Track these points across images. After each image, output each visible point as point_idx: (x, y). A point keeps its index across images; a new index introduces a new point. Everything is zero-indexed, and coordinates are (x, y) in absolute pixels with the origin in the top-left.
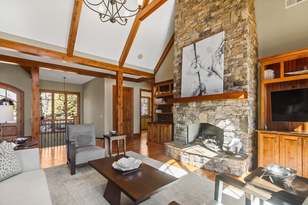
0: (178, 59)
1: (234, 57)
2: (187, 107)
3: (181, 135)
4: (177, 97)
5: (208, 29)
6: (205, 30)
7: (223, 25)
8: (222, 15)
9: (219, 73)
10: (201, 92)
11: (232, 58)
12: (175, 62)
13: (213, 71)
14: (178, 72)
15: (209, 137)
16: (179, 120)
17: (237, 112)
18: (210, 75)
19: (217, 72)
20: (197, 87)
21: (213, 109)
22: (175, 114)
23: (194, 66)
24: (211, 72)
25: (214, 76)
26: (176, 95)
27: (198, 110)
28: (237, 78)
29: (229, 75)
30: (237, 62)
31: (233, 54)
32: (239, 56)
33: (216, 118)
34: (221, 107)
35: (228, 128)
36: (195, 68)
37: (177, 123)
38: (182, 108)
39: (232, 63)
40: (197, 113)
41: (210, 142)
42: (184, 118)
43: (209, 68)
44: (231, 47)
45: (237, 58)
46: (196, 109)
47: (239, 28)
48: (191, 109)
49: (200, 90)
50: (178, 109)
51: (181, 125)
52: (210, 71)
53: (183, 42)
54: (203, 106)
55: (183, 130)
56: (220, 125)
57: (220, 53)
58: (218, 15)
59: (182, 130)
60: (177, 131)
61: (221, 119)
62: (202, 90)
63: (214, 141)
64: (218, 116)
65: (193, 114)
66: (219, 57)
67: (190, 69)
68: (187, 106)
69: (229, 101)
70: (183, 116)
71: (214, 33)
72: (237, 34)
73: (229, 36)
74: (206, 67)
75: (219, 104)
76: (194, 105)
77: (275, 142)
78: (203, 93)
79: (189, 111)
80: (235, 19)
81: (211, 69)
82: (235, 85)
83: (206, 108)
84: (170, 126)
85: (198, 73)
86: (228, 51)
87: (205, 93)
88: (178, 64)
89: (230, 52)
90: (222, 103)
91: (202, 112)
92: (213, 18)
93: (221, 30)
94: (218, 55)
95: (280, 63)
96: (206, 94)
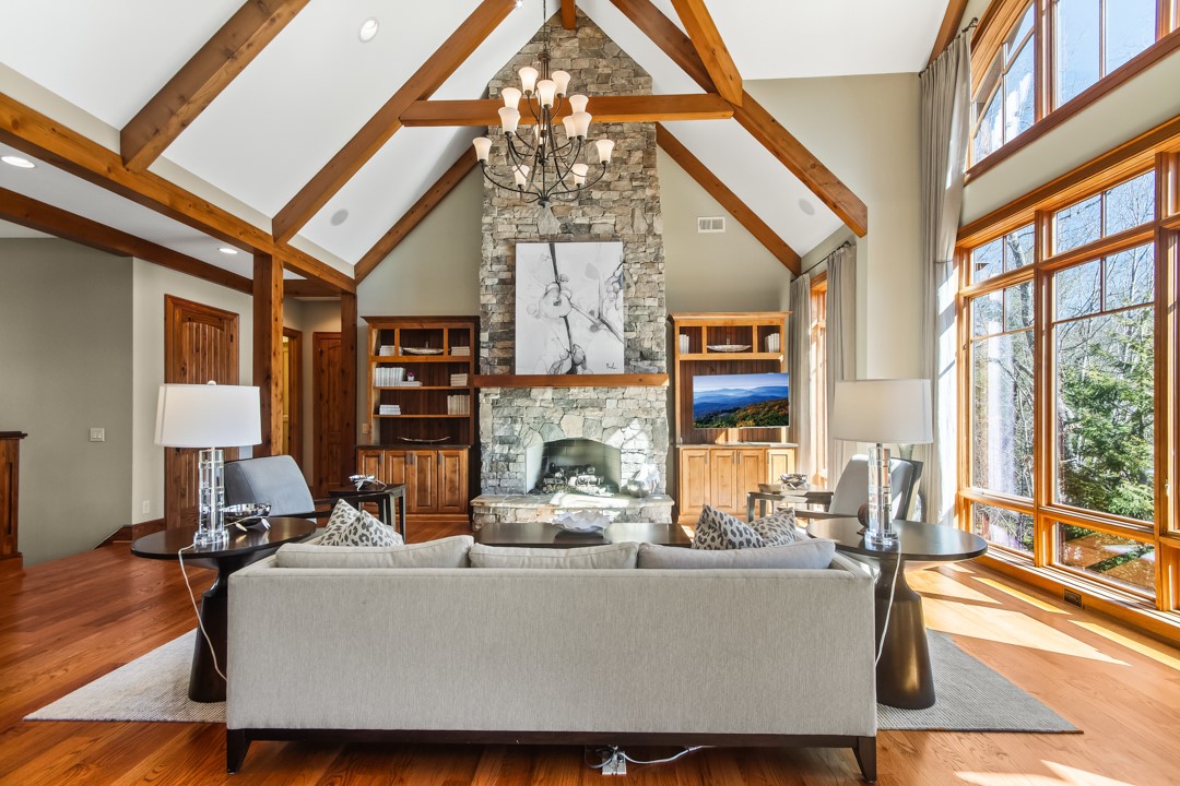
0: (495, 268)
1: (641, 302)
2: (525, 399)
3: (506, 475)
4: (491, 371)
5: (585, 221)
6: (578, 221)
7: (618, 228)
8: (616, 205)
9: (614, 329)
10: (574, 365)
11: (637, 302)
12: (483, 273)
13: (600, 322)
14: (494, 301)
15: (577, 471)
16: (500, 433)
17: (647, 411)
18: (594, 328)
19: (612, 325)
20: (564, 354)
21: (598, 405)
22: (485, 417)
23: (552, 298)
24: (598, 322)
25: (603, 331)
26: (488, 363)
27: (560, 408)
28: (647, 344)
29: (632, 335)
30: (646, 313)
31: (639, 294)
32: (649, 302)
33: (603, 424)
34: (615, 401)
35: (630, 446)
36: (557, 304)
37: (495, 441)
38: (511, 402)
39: (637, 313)
40: (555, 414)
41: (583, 482)
42: (518, 427)
43: (592, 313)
44: (635, 279)
45: (647, 304)
46: (552, 405)
47: (649, 247)
48: (538, 404)
49: (573, 361)
50: (495, 404)
51: (507, 447)
52: (595, 318)
53: (514, 226)
54: (571, 398)
55: (515, 461)
56: (614, 441)
57: (617, 286)
58: (607, 201)
59: (508, 459)
60: (494, 465)
61: (616, 428)
62: (577, 361)
63: (594, 478)
64: (607, 422)
65: (543, 417)
66: (613, 294)
67: (542, 303)
68: (528, 395)
69: (632, 390)
70: (515, 422)
71: (598, 238)
72: (646, 257)
73: (631, 256)
74: (585, 309)
75: (610, 395)
76: (549, 393)
77: (706, 462)
78: (579, 368)
79: (534, 410)
80: (642, 226)
81: (596, 315)
82: (643, 357)
83: (580, 404)
84: (464, 454)
85: (565, 317)
86: (629, 287)
87: (584, 368)
88: (496, 281)
89: (633, 289)
90: (617, 392)
91: (571, 412)
92: (597, 202)
93: (614, 238)
94: (611, 288)
95: (700, 328)
96: (587, 372)
